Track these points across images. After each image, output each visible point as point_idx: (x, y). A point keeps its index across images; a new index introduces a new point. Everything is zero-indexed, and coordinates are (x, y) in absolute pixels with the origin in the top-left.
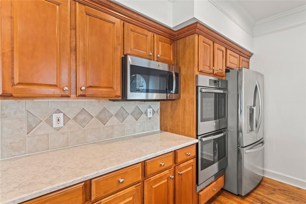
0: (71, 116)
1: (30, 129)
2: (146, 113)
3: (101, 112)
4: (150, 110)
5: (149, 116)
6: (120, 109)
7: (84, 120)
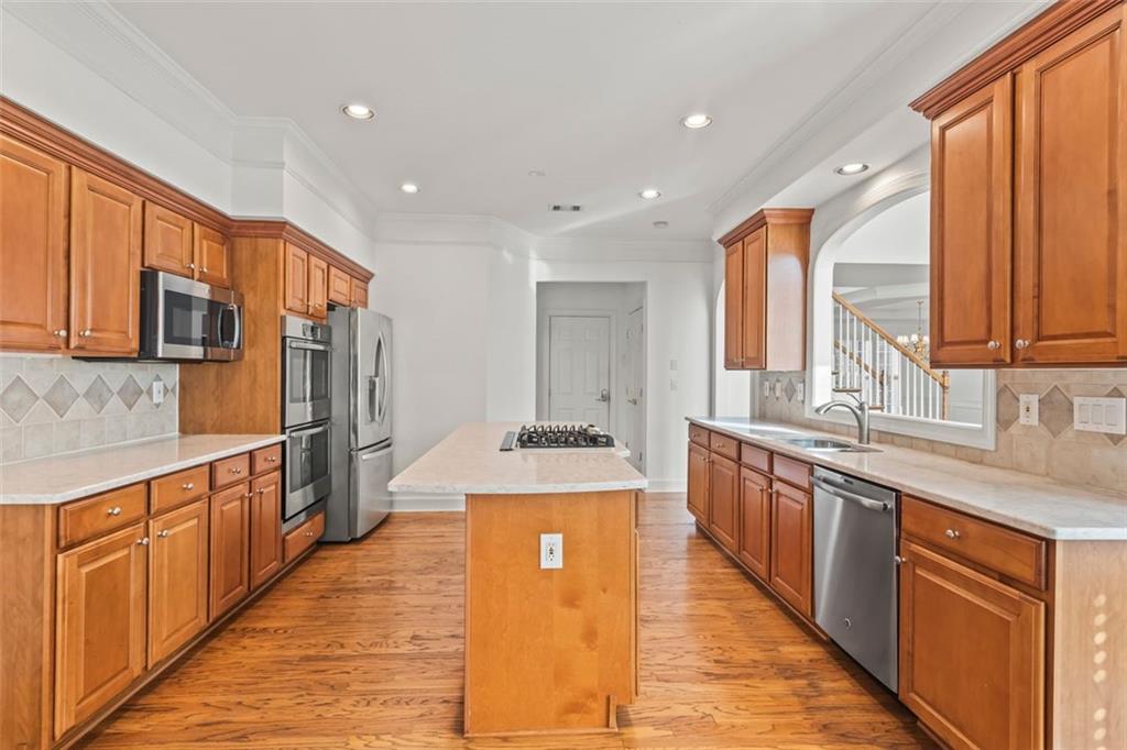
2: (150, 392)
4: (157, 386)
5: (156, 400)
6: (95, 382)
7: (19, 404)
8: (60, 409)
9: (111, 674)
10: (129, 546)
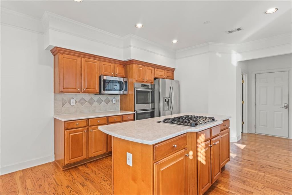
0: (78, 101)
1: (63, 105)
2: (112, 101)
3: (90, 100)
4: (114, 100)
5: (114, 103)
6: (99, 98)
7: (83, 103)
8: (91, 104)
9: (77, 156)
10: (83, 131)
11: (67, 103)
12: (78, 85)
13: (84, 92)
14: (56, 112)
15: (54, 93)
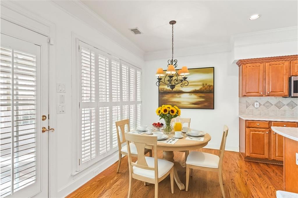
1: (247, 107)
3: (277, 103)
7: (268, 106)
8: (279, 107)
11: (251, 106)
12: (261, 89)
13: (268, 95)
14: (241, 112)
15: (239, 97)
